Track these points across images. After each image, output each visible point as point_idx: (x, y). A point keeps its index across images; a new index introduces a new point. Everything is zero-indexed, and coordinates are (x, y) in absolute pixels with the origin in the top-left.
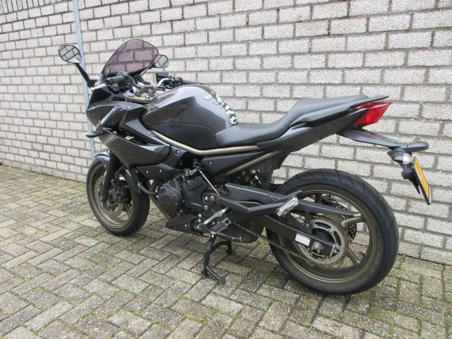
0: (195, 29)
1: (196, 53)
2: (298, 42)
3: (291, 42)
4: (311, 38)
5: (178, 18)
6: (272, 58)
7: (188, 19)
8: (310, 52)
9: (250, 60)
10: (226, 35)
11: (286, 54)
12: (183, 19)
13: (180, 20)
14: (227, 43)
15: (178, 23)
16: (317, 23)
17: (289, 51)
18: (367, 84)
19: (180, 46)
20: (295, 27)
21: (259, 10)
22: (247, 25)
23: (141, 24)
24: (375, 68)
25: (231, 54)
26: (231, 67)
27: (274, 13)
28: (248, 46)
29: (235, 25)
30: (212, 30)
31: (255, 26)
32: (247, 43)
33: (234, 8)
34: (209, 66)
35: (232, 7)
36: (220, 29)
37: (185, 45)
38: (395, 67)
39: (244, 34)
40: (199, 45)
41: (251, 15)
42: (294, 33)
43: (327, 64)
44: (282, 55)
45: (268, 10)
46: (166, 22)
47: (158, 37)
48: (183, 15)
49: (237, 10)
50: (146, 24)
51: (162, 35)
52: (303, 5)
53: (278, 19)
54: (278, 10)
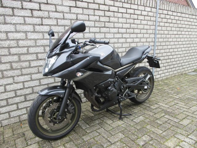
0: (49, 17)
2: (96, 29)
3: (94, 28)
4: (100, 27)
5: (37, 9)
6: (88, 34)
7: (44, 11)
8: (100, 32)
10: (67, 22)
11: (93, 32)
12: (40, 10)
13: (38, 10)
15: (37, 12)
16: (101, 23)
17: (93, 31)
18: (115, 43)
19: (39, 25)
20: (95, 23)
21: (81, 14)
22: (77, 19)
23: (2, 7)
24: (117, 38)
27: (87, 16)
29: (72, 18)
30: (59, 19)
33: (70, 11)
35: (69, 10)
36: (64, 19)
37: (42, 25)
38: (120, 38)
40: (52, 25)
41: (78, 15)
42: (95, 25)
43: (105, 37)
44: (91, 33)
45: (85, 15)
46: (26, 9)
47: (20, 18)
48: (40, 8)
49: (72, 12)
50: (7, 7)
51: (24, 17)
52: (97, 16)
53: (89, 19)
54: (89, 15)
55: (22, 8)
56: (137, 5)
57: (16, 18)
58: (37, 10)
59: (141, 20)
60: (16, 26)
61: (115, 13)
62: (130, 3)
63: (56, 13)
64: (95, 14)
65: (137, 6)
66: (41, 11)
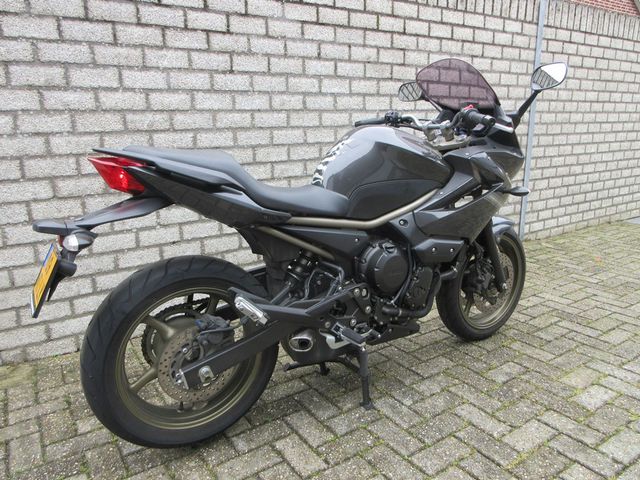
0: (250, 50)
1: (251, 84)
2: (368, 83)
3: (363, 83)
4: (379, 80)
5: (220, 30)
6: (346, 98)
7: (237, 34)
8: (378, 94)
9: (323, 98)
10: (293, 65)
12: (228, 32)
13: (224, 33)
14: (295, 76)
15: (219, 36)
16: (383, 66)
17: (361, 91)
19: (224, 72)
20: (365, 66)
21: (331, 43)
22: (319, 57)
23: (139, 24)
25: (300, 91)
26: (301, 106)
27: (346, 49)
28: (320, 82)
29: (305, 55)
30: (274, 55)
31: (327, 60)
32: (319, 77)
33: (303, 33)
34: (271, 103)
35: (300, 31)
36: (285, 56)
37: (231, 72)
39: (314, 67)
40: (255, 73)
41: (322, 46)
42: (365, 73)
44: (354, 94)
45: (340, 44)
46: (195, 30)
47: (180, 53)
48: (228, 26)
49: (306, 37)
50: (151, 25)
51: (189, 50)
52: (371, 47)
53: (350, 56)
54: (350, 47)
55: (186, 28)
56: (483, 14)
57: (170, 54)
58: (220, 32)
59: (493, 58)
60: (168, 74)
61: (421, 40)
62: (461, 11)
63: (266, 41)
64: (367, 42)
65: (482, 17)
66: (231, 34)
